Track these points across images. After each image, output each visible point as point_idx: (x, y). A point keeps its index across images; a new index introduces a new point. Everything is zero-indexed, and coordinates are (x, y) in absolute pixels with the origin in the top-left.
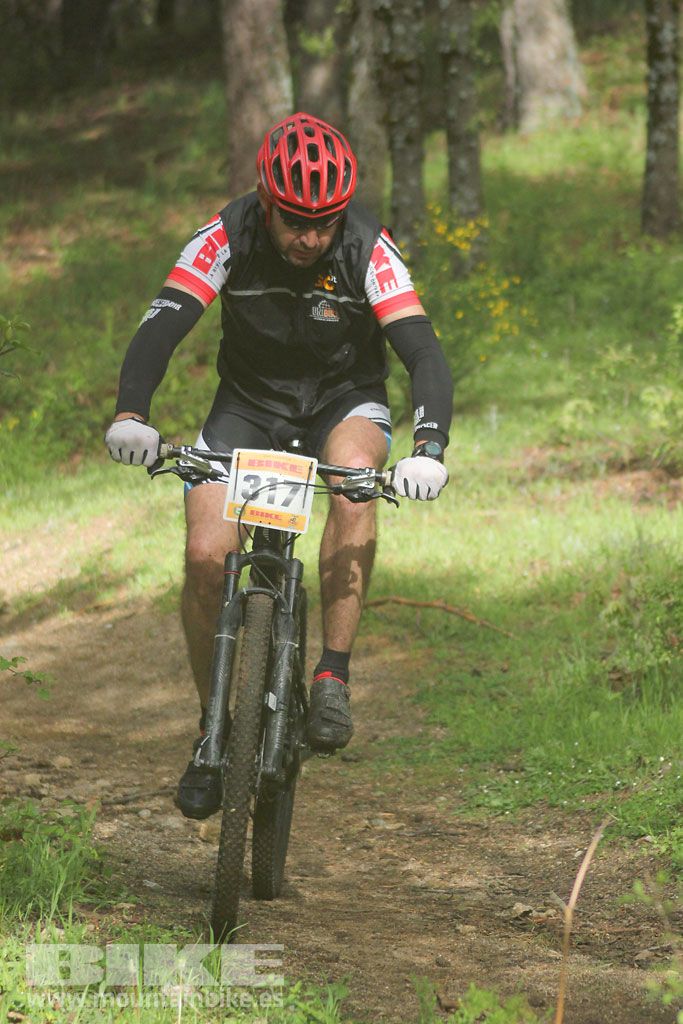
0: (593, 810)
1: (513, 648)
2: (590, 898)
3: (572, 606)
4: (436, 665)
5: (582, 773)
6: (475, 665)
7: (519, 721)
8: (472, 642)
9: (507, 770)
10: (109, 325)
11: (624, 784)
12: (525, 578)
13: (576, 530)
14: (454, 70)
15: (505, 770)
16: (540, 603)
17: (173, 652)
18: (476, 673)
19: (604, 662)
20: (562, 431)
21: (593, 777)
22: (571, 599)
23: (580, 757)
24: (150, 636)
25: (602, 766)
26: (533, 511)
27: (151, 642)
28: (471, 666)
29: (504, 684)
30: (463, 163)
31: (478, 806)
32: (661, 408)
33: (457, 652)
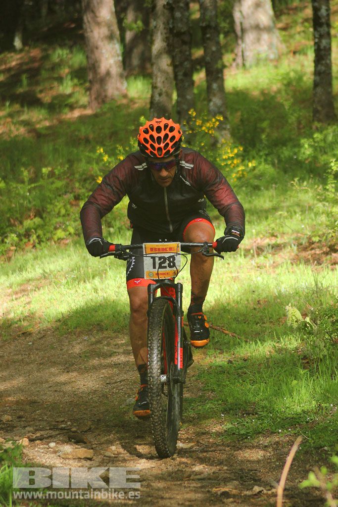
0: (296, 434)
1: (249, 348)
3: (281, 324)
5: (289, 414)
6: (229, 358)
7: (254, 387)
8: (227, 345)
9: (248, 414)
10: (26, 179)
11: (311, 420)
12: (255, 309)
13: (282, 282)
14: (208, 36)
15: (246, 414)
16: (264, 323)
17: (65, 356)
18: (230, 362)
19: (299, 353)
20: (273, 229)
21: (295, 416)
22: (280, 320)
23: (287, 405)
24: (53, 348)
25: (299, 410)
26: (258, 273)
27: (53, 351)
29: (245, 367)
30: (215, 86)
31: (233, 434)
32: (326, 215)
33: (219, 351)
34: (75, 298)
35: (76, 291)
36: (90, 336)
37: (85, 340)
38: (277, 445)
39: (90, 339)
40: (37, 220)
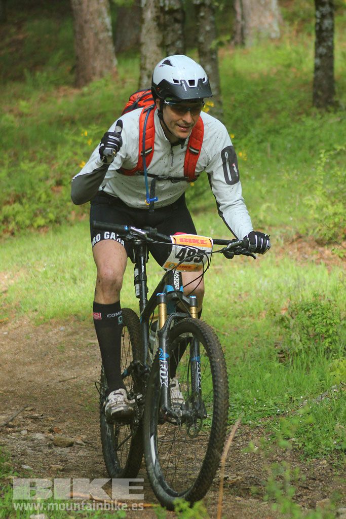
0: (266, 425)
1: (227, 341)
2: (261, 471)
3: (261, 318)
5: (261, 407)
10: (7, 162)
11: (282, 412)
12: (235, 302)
13: (265, 276)
14: (202, 14)
16: (243, 317)
17: (41, 347)
19: (277, 347)
20: (261, 221)
21: (266, 408)
22: (260, 314)
23: (260, 398)
24: (29, 338)
25: (271, 403)
26: (241, 266)
27: (28, 341)
30: (208, 67)
31: (205, 425)
32: (315, 207)
34: (53, 288)
35: (55, 280)
36: (67, 327)
37: (61, 331)
38: (247, 436)
39: (67, 330)
40: (17, 206)
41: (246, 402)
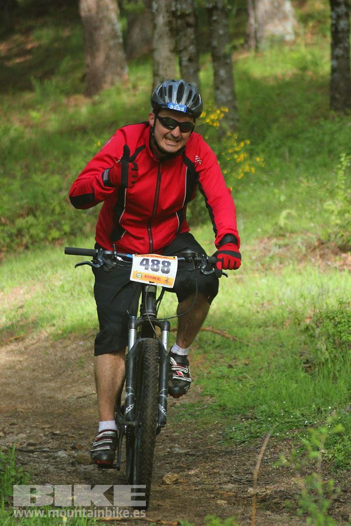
0: (294, 437)
1: (251, 352)
2: (291, 484)
3: (285, 327)
4: (208, 363)
5: (288, 418)
6: (230, 362)
7: (254, 392)
8: (228, 350)
9: (247, 419)
10: (19, 175)
11: (310, 423)
12: (258, 312)
13: (288, 284)
14: (215, 18)
15: (245, 418)
16: (267, 326)
17: (60, 362)
18: (230, 366)
19: (302, 357)
20: (281, 228)
21: (294, 420)
22: (284, 323)
23: (286, 409)
24: (47, 354)
25: (298, 414)
26: (263, 275)
27: (47, 357)
28: (228, 363)
29: (246, 372)
30: (222, 72)
31: (231, 438)
32: (336, 212)
33: (220, 355)
34: (70, 302)
35: (72, 294)
36: (86, 341)
37: (80, 346)
38: (275, 449)
39: (86, 344)
40: (30, 219)
41: (273, 414)
